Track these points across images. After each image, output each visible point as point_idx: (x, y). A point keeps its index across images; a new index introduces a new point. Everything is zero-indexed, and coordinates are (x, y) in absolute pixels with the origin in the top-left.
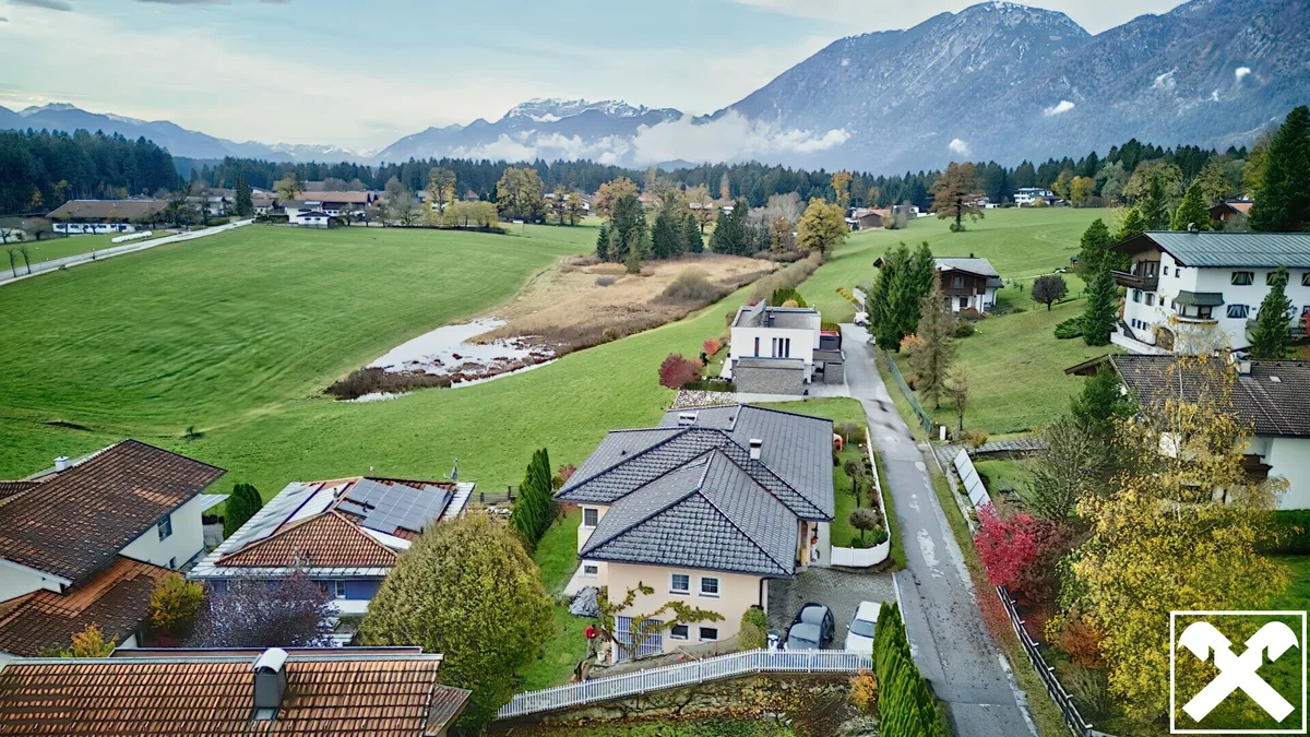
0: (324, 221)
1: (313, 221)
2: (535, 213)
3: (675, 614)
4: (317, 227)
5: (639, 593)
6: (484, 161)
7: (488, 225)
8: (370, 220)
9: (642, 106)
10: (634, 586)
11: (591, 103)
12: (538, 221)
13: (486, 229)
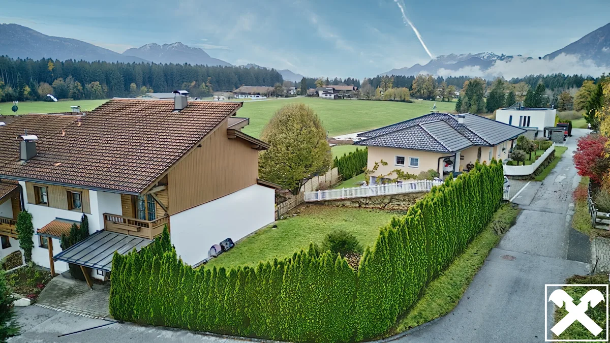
0: (333, 96)
1: (328, 96)
2: (430, 95)
3: (397, 176)
4: (330, 99)
5: (380, 164)
6: (411, 76)
7: (405, 99)
8: (352, 97)
9: (502, 55)
10: (379, 161)
11: (474, 54)
12: (431, 99)
13: (404, 101)
